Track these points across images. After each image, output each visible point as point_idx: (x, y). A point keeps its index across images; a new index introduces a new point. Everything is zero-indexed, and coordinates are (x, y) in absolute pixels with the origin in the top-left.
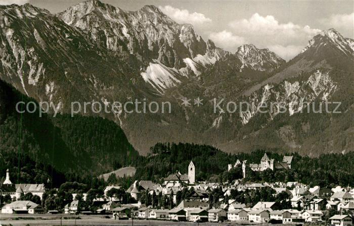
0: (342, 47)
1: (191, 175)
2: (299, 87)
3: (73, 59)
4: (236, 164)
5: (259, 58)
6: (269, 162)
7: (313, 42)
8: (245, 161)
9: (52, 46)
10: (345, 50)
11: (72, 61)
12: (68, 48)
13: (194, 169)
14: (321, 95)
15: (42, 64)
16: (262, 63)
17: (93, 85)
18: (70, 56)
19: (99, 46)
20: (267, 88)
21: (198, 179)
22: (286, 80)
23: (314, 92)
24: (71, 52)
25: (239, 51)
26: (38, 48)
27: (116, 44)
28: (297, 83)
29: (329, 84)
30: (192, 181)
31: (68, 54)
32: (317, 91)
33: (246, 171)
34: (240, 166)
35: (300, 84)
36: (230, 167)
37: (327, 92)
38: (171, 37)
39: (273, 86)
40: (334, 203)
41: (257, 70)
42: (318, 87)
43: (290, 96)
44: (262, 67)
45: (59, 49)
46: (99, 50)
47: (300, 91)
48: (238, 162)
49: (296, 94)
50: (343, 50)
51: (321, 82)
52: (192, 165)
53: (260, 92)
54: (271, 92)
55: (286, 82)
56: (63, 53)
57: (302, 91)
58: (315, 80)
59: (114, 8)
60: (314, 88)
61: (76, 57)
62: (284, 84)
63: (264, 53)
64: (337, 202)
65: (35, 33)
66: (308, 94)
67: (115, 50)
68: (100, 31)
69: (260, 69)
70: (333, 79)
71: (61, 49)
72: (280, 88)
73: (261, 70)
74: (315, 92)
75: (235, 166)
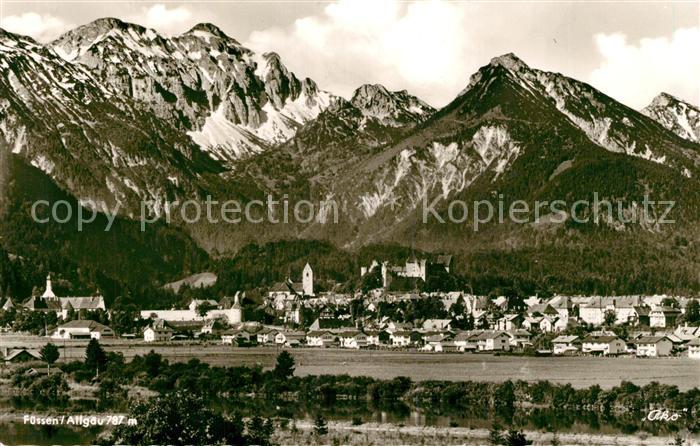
0: (526, 84)
1: (308, 284)
2: (457, 152)
3: (76, 119)
4: (372, 267)
5: (392, 106)
6: (419, 264)
7: (478, 79)
8: (386, 262)
9: (39, 96)
10: (532, 89)
11: (73, 122)
12: (67, 99)
13: (311, 274)
14: (494, 163)
15: (24, 127)
16: (396, 114)
17: (111, 160)
18: (71, 113)
19: (120, 95)
20: (405, 154)
21: (318, 289)
22: (437, 141)
23: (481, 159)
24: (72, 107)
25: (357, 95)
26: (15, 100)
27: (149, 89)
28: (454, 146)
29: (506, 145)
30: (309, 291)
31: (68, 110)
32: (488, 157)
33: (387, 276)
34: (378, 269)
35: (460, 147)
36: (363, 271)
37: (504, 158)
38: (243, 75)
39: (415, 152)
40: (535, 321)
41: (389, 126)
42: (489, 151)
43: (444, 167)
44: (397, 120)
45: (52, 101)
46: (119, 100)
47: (459, 158)
48: (375, 264)
49: (454, 163)
50: (528, 89)
51: (494, 142)
52: (308, 270)
53: (394, 162)
54: (411, 161)
55: (436, 145)
56: (59, 108)
57: (462, 157)
58: (484, 139)
59: (142, 30)
60: (483, 152)
61: (80, 115)
62: (432, 147)
63: (400, 97)
64: (539, 318)
65: (9, 77)
66: (473, 162)
67: (149, 101)
68: (121, 70)
69: (393, 124)
70: (514, 137)
71: (55, 101)
72: (425, 153)
73: (396, 126)
74: (485, 160)
75: (370, 270)
